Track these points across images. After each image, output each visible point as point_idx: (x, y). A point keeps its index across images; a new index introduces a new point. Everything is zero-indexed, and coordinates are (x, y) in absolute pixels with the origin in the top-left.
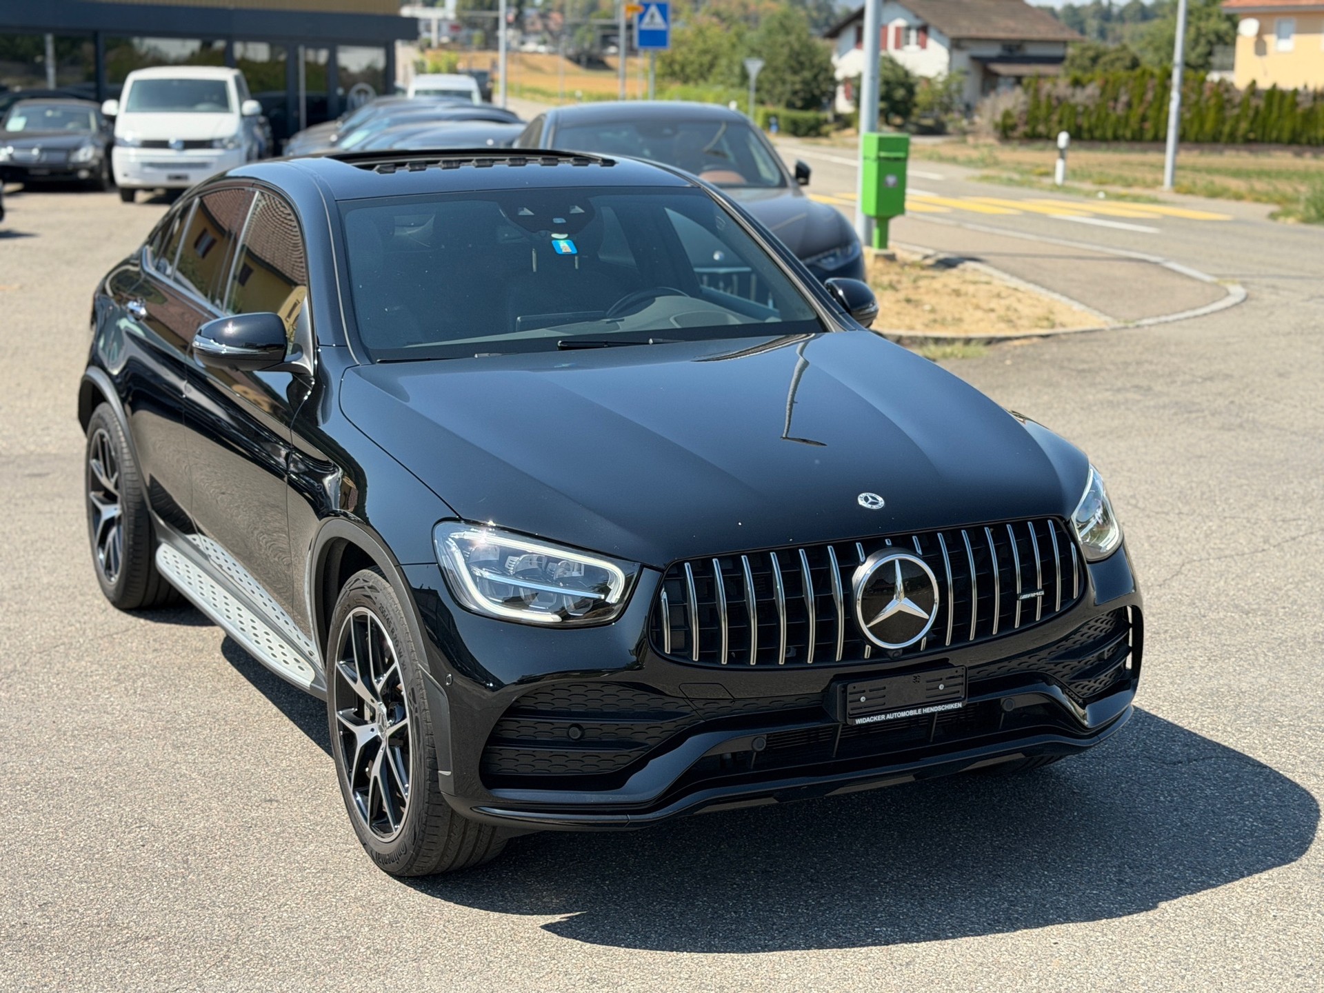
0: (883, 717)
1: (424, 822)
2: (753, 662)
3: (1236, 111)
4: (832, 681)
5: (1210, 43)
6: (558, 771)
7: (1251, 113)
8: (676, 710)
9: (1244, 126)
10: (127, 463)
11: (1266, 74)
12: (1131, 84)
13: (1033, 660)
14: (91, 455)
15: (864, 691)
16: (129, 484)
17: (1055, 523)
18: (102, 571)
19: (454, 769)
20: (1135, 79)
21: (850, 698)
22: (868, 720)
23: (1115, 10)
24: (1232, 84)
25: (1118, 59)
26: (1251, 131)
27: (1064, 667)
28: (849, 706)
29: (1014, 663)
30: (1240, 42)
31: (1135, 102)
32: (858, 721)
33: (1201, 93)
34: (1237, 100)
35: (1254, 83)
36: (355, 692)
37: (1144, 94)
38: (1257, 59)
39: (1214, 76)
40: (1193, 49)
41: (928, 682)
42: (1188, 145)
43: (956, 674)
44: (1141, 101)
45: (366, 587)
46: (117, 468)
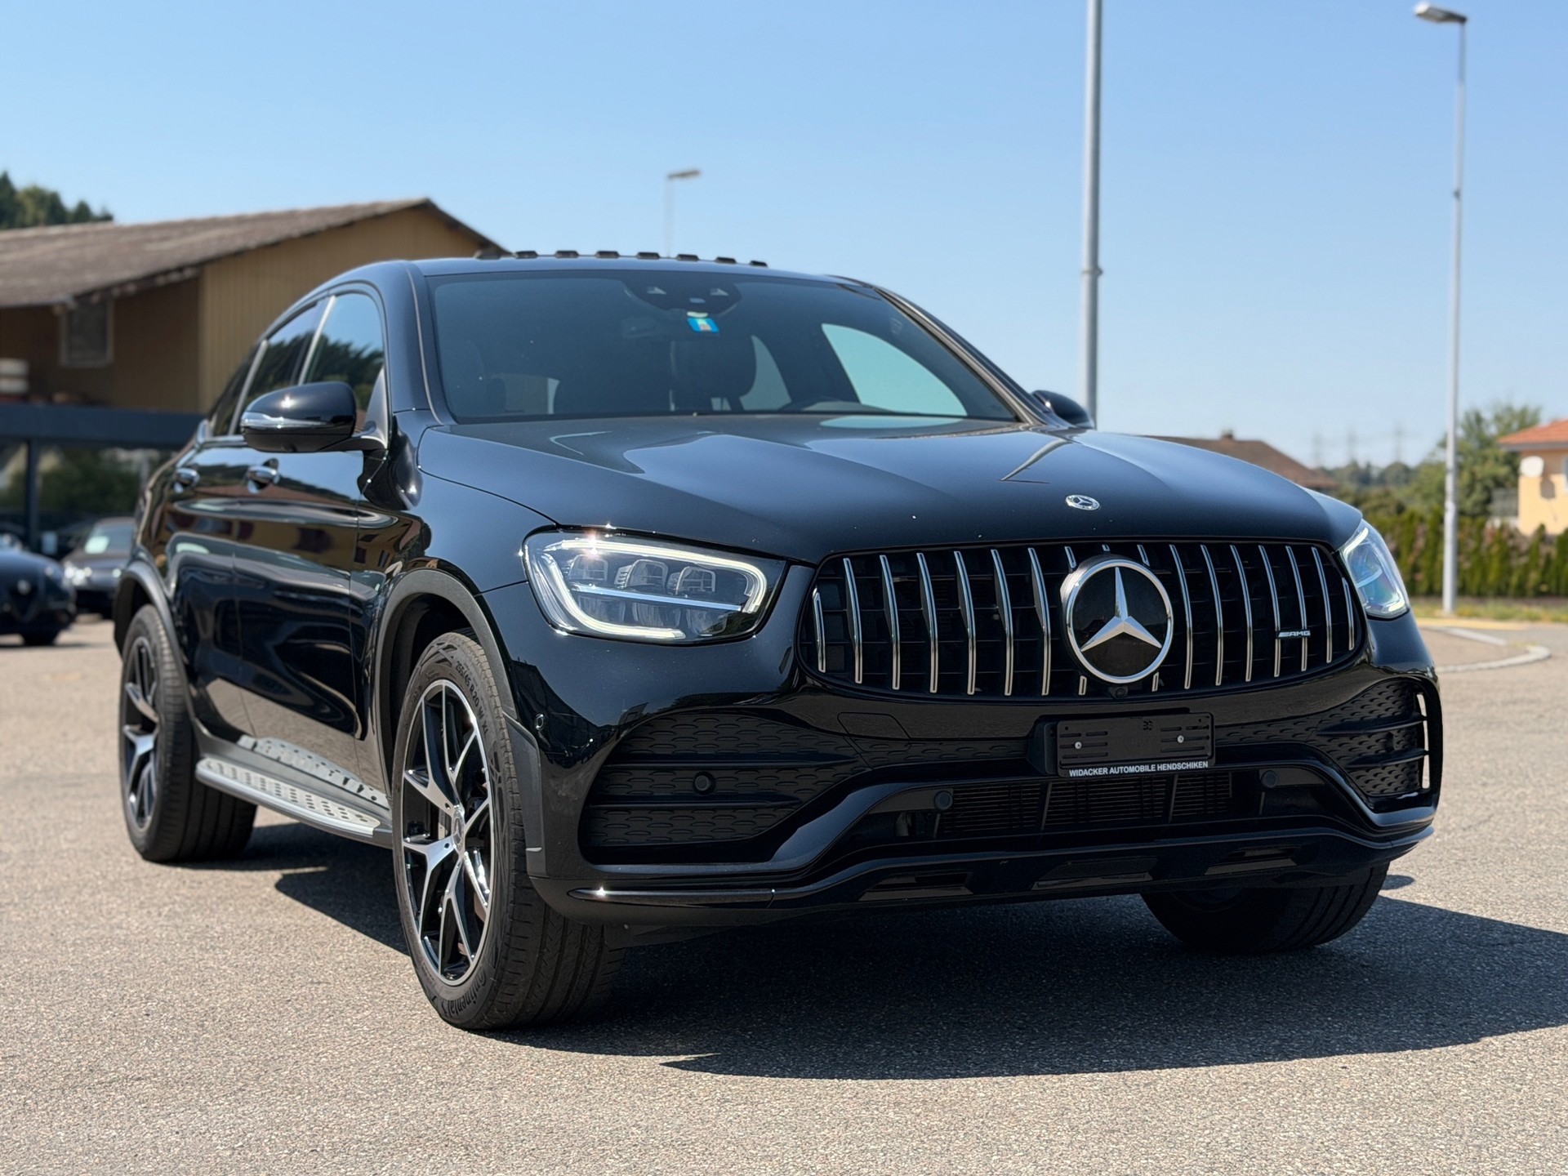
0: (1105, 771)
1: (508, 930)
2: (933, 689)
3: (1524, 560)
4: (1037, 722)
5: (1487, 489)
6: (679, 839)
7: (1542, 562)
8: (835, 753)
9: (1534, 577)
10: (168, 667)
11: (1555, 519)
12: (1398, 530)
13: (1299, 729)
14: (127, 678)
15: (1080, 735)
16: (169, 691)
17: (1320, 551)
18: (133, 819)
19: (546, 843)
20: (1402, 524)
21: (1061, 741)
22: (1086, 773)
23: (1375, 473)
24: (1517, 530)
25: (1381, 506)
26: (1543, 582)
27: (1340, 745)
28: (1061, 753)
29: (1274, 730)
30: (1523, 483)
31: (1404, 550)
32: (1073, 773)
33: (1481, 540)
34: (1524, 547)
35: (1542, 528)
36: (427, 801)
37: (1413, 541)
38: (1544, 502)
39: (1496, 522)
40: (1468, 496)
41: (1162, 731)
42: (1468, 599)
43: (1199, 724)
44: (1411, 549)
45: (441, 651)
46: (156, 677)
